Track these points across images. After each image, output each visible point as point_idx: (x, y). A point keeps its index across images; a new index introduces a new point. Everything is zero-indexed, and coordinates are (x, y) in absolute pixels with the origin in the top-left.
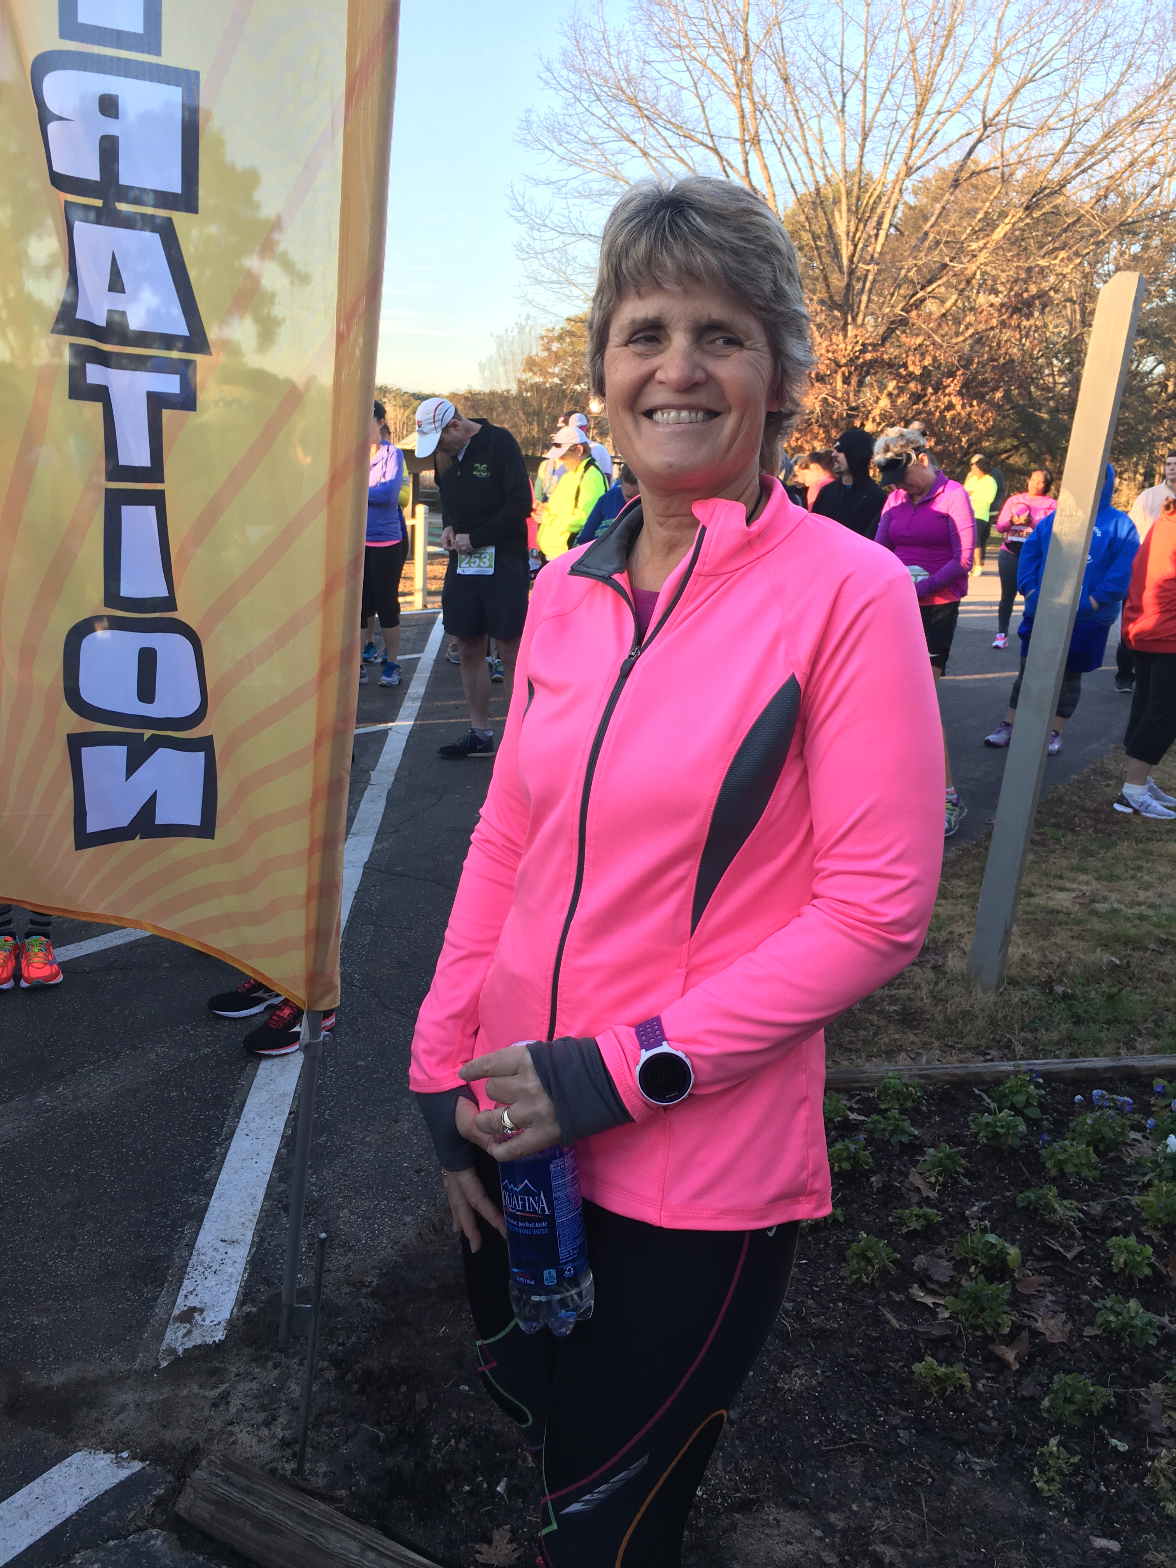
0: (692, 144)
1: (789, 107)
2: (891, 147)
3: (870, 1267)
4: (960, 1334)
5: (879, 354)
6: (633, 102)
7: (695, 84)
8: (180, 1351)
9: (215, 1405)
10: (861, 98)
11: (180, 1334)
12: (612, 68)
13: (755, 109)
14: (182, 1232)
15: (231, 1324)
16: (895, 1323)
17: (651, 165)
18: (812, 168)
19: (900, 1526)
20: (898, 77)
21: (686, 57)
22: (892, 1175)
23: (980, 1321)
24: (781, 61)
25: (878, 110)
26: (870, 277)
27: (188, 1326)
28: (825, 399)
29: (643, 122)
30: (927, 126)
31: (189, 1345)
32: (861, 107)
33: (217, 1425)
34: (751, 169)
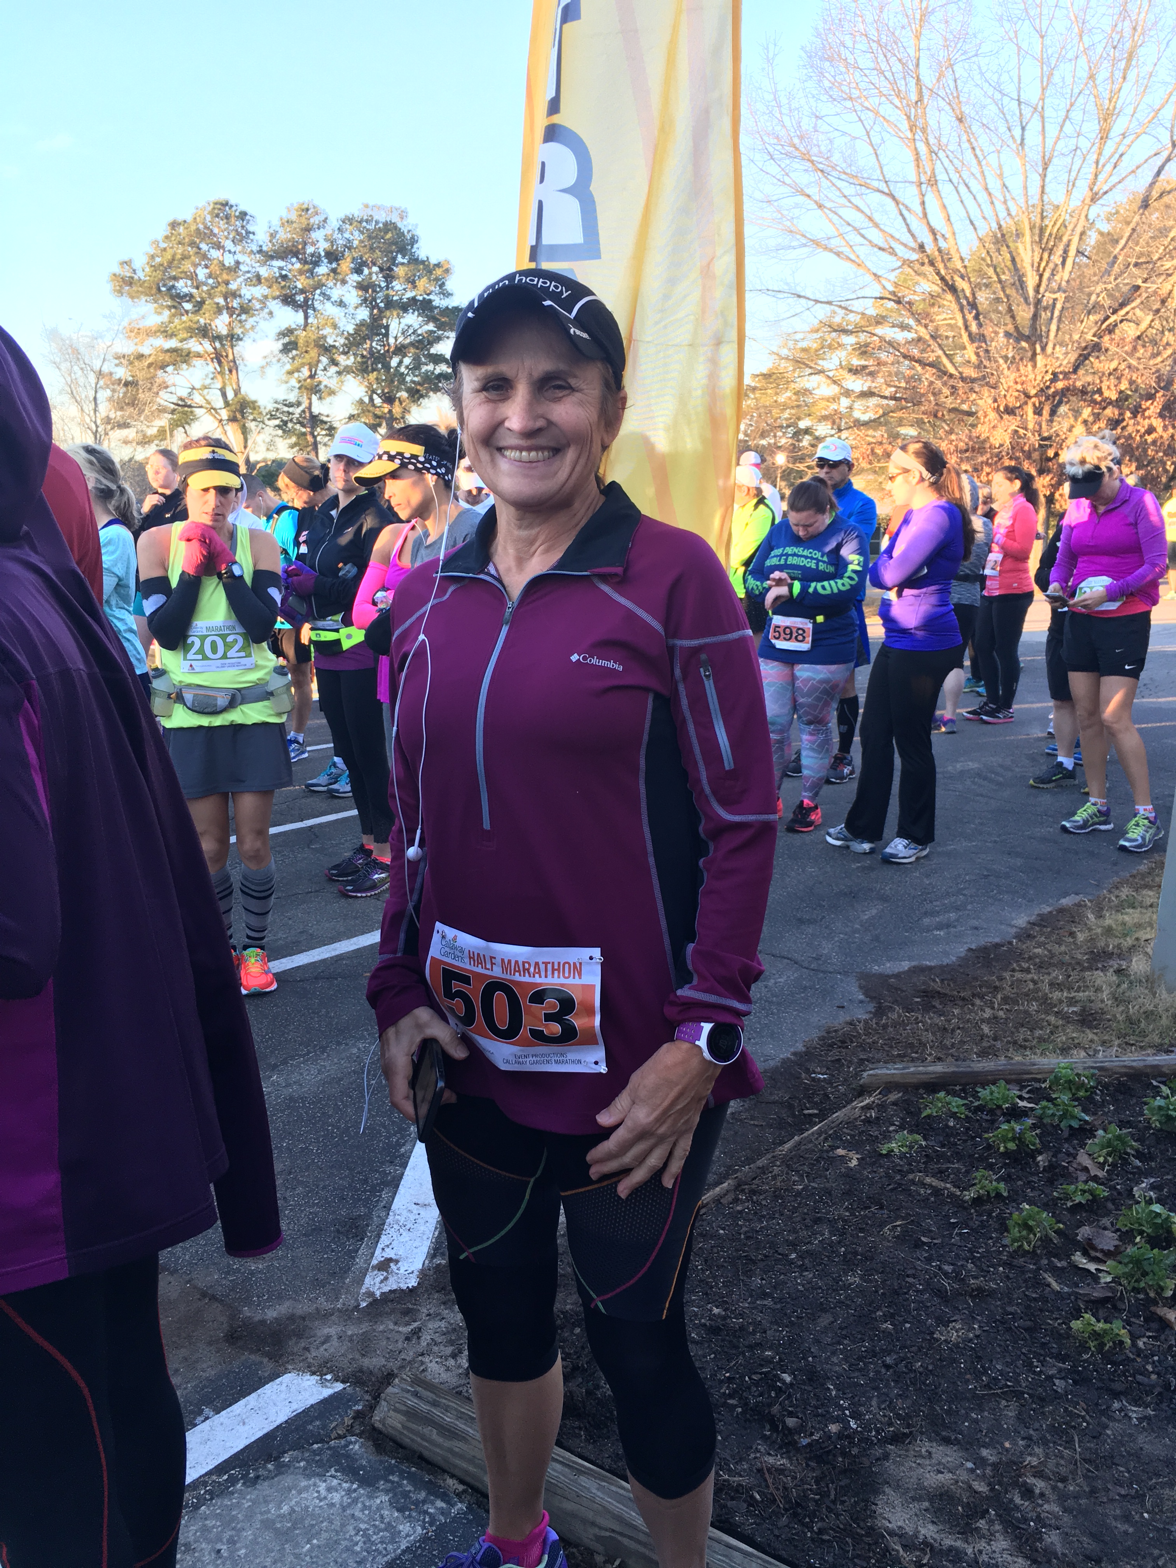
0: (868, 191)
1: (966, 145)
2: (1073, 174)
3: (1032, 1236)
4: (1122, 1298)
5: (1071, 382)
6: (806, 157)
7: (868, 133)
8: (378, 1294)
9: (408, 1339)
10: (1040, 129)
11: (378, 1280)
12: (784, 126)
13: (932, 152)
14: (380, 1196)
15: (423, 1274)
16: (1055, 1286)
17: (827, 216)
18: (992, 203)
19: (1051, 1463)
20: (1077, 104)
21: (858, 108)
22: (1059, 1156)
23: (1142, 1285)
24: (955, 101)
25: (1058, 139)
26: (1059, 306)
27: (385, 1274)
28: (1016, 432)
29: (815, 176)
30: (1112, 150)
31: (386, 1289)
32: (1040, 137)
33: (409, 1355)
34: (928, 211)
